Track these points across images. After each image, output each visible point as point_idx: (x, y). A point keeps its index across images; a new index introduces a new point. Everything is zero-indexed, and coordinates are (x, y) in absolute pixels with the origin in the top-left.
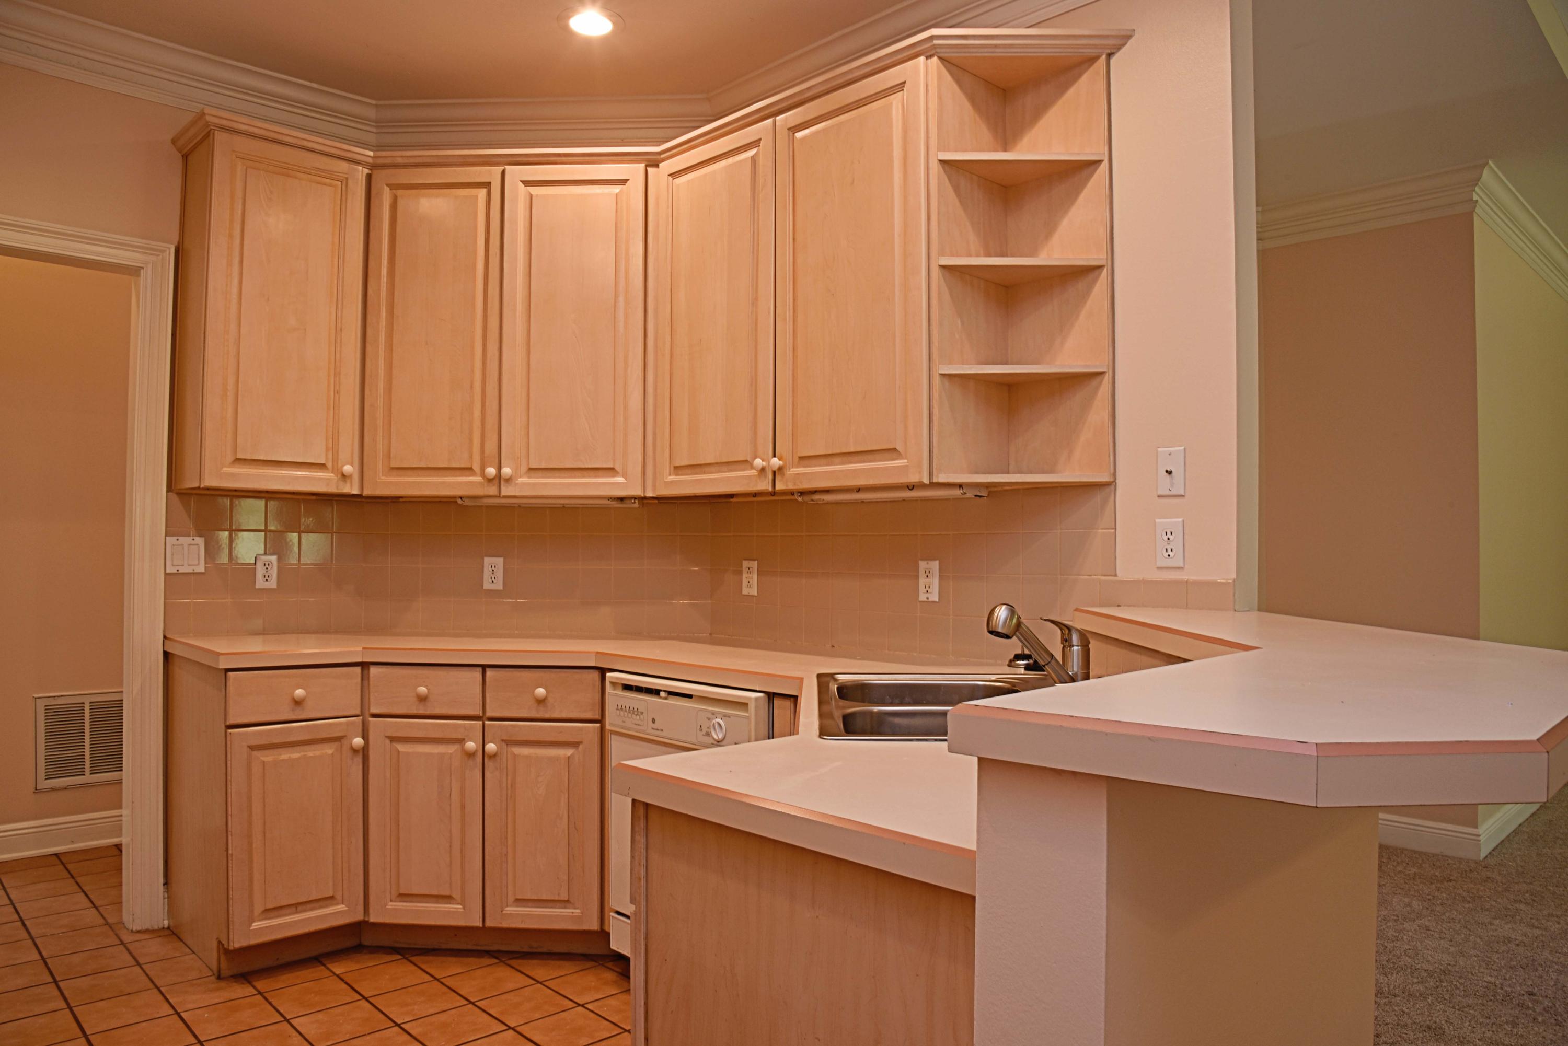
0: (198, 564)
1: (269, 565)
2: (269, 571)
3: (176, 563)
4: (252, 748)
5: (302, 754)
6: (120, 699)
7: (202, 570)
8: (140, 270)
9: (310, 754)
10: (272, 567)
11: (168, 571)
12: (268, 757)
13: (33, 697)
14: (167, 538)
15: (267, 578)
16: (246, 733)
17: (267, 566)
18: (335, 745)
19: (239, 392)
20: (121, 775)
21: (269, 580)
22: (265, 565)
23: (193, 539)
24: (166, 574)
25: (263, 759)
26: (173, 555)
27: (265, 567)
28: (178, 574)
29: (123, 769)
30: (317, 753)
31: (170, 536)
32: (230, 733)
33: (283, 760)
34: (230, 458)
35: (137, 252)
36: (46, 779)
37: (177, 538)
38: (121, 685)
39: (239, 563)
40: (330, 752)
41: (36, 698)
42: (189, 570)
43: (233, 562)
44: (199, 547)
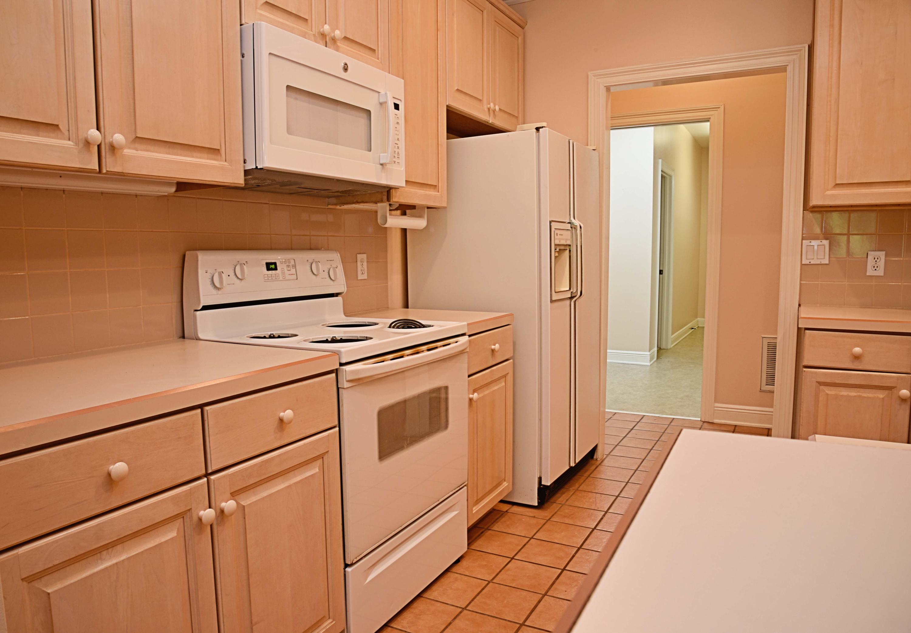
0: (824, 258)
1: (878, 258)
2: (878, 263)
3: (808, 257)
4: (820, 383)
5: (859, 394)
6: (775, 342)
7: (827, 262)
8: (786, 68)
9: (865, 395)
10: (880, 260)
11: (803, 263)
12: (831, 391)
13: (762, 337)
14: (803, 241)
15: (876, 268)
16: (816, 373)
17: (876, 259)
18: (887, 392)
19: (839, 136)
20: (774, 388)
21: (877, 270)
22: (875, 258)
23: (821, 242)
24: (802, 265)
25: (827, 392)
26: (807, 252)
27: (875, 260)
28: (810, 264)
29: (775, 384)
30: (871, 395)
31: (805, 240)
32: (804, 371)
33: (842, 396)
34: (832, 184)
35: (784, 56)
36: (766, 385)
37: (810, 241)
38: (776, 334)
39: (854, 257)
40: (881, 396)
41: (763, 337)
42: (818, 262)
43: (850, 257)
44: (825, 247)
